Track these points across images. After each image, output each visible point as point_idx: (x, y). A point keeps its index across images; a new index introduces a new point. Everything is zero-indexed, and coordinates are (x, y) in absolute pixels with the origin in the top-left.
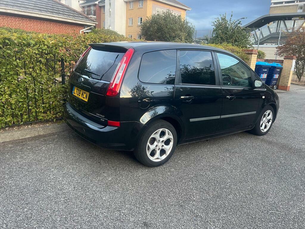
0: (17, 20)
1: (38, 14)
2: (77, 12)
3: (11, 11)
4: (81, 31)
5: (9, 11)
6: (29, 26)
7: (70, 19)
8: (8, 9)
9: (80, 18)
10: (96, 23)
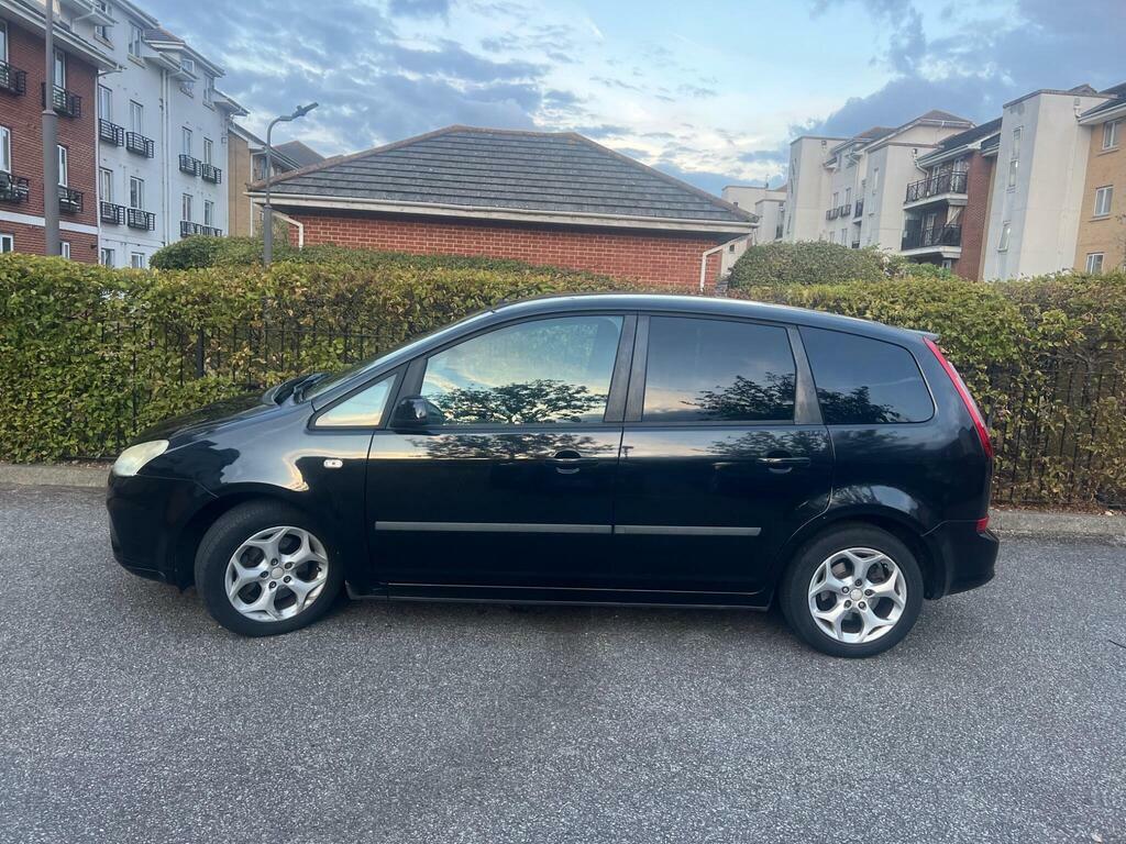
2: (701, 198)
3: (501, 214)
5: (494, 216)
6: (550, 252)
9: (701, 215)
10: (753, 224)
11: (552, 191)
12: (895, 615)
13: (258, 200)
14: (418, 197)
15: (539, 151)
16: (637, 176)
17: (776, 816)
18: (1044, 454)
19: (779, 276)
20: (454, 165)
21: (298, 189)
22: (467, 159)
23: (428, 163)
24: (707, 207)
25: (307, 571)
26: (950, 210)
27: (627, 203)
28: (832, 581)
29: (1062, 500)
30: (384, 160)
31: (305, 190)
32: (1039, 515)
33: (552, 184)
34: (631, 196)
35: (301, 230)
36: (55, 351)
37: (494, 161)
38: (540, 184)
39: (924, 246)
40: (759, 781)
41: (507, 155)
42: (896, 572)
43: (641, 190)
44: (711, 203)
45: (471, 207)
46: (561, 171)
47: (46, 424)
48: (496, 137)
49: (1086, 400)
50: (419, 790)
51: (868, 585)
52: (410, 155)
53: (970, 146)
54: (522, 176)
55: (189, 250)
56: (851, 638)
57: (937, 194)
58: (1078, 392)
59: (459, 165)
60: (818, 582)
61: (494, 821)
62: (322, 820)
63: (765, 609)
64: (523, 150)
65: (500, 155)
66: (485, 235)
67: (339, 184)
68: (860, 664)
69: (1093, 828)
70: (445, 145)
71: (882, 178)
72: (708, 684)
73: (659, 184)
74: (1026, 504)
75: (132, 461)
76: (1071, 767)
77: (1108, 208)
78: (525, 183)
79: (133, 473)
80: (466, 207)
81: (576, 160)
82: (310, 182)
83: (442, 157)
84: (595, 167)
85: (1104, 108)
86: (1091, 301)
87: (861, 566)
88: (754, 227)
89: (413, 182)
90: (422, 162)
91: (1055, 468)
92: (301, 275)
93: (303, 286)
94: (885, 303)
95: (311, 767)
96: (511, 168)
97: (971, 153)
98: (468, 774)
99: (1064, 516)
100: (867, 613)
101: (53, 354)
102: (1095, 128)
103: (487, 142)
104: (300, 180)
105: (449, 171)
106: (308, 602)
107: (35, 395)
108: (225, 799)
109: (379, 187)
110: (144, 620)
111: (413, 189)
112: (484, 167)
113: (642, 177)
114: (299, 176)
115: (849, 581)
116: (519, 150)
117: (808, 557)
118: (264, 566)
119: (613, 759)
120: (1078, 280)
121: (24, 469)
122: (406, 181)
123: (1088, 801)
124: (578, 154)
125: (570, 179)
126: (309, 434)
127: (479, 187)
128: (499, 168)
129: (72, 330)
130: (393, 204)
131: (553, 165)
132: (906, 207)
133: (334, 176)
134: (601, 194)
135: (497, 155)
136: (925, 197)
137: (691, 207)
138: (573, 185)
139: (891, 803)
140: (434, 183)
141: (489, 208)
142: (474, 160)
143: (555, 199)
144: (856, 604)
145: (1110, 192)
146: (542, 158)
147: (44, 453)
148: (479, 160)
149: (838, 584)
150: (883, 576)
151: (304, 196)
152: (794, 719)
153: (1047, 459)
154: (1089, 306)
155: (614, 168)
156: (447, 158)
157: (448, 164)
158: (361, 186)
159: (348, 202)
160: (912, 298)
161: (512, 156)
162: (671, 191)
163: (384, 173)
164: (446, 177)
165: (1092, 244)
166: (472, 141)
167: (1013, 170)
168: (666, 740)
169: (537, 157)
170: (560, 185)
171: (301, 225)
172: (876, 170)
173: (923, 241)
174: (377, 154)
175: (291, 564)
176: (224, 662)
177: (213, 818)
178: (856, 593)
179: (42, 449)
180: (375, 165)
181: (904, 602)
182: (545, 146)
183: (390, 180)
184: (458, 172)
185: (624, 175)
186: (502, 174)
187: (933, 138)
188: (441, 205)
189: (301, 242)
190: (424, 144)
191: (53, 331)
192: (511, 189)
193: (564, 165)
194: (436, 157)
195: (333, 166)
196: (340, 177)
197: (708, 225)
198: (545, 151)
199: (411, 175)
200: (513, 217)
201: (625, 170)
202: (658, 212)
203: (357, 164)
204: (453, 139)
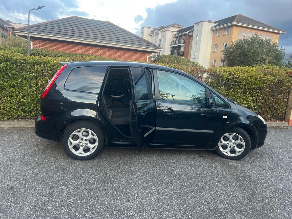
0: (100, 49)
1: (114, 44)
2: (146, 42)
3: (95, 43)
4: (148, 57)
5: (93, 43)
6: (107, 54)
7: (139, 48)
8: (92, 42)
9: (148, 46)
10: (160, 50)
11: (107, 37)
15: (100, 25)
16: (128, 35)
20: (77, 28)
23: (70, 26)
24: (149, 45)
27: (128, 42)
30: (56, 24)
31: (34, 32)
34: (129, 40)
35: (32, 44)
36: (16, 83)
37: (89, 27)
38: (104, 35)
41: (92, 26)
43: (130, 38)
44: (149, 43)
45: (86, 40)
46: (108, 32)
47: (12, 107)
52: (63, 23)
54: (98, 32)
65: (90, 26)
66: (89, 48)
67: (45, 31)
70: (73, 21)
73: (135, 37)
77: (217, 49)
78: (100, 34)
81: (111, 29)
82: (35, 29)
83: (73, 25)
84: (117, 31)
85: (216, 26)
88: (161, 50)
89: (67, 32)
96: (94, 30)
101: (15, 84)
102: (214, 31)
103: (85, 22)
105: (76, 29)
107: (8, 97)
109: (57, 32)
111: (68, 34)
112: (86, 29)
113: (130, 35)
121: (5, 122)
124: (111, 27)
125: (111, 34)
127: (87, 34)
129: (22, 77)
130: (63, 38)
131: (105, 30)
132: (171, 46)
133: (42, 28)
134: (120, 39)
135: (89, 26)
137: (145, 44)
138: (113, 36)
140: (73, 32)
142: (83, 27)
143: (109, 39)
145: (217, 46)
146: (102, 27)
147: (10, 117)
148: (84, 27)
151: (34, 33)
155: (122, 32)
156: (74, 25)
157: (76, 27)
158: (51, 32)
159: (48, 36)
162: (138, 39)
163: (57, 28)
165: (213, 58)
166: (80, 21)
169: (100, 27)
171: (32, 42)
172: (164, 37)
174: (53, 22)
179: (10, 115)
180: (54, 26)
183: (60, 30)
187: (175, 30)
188: (78, 39)
189: (32, 48)
190: (67, 20)
191: (15, 76)
192: (96, 36)
193: (108, 30)
194: (72, 25)
195: (41, 25)
196: (44, 28)
197: (150, 49)
198: (102, 26)
199: (66, 30)
200: (98, 44)
201: (125, 33)
202: (137, 45)
203: (48, 25)
204: (75, 20)
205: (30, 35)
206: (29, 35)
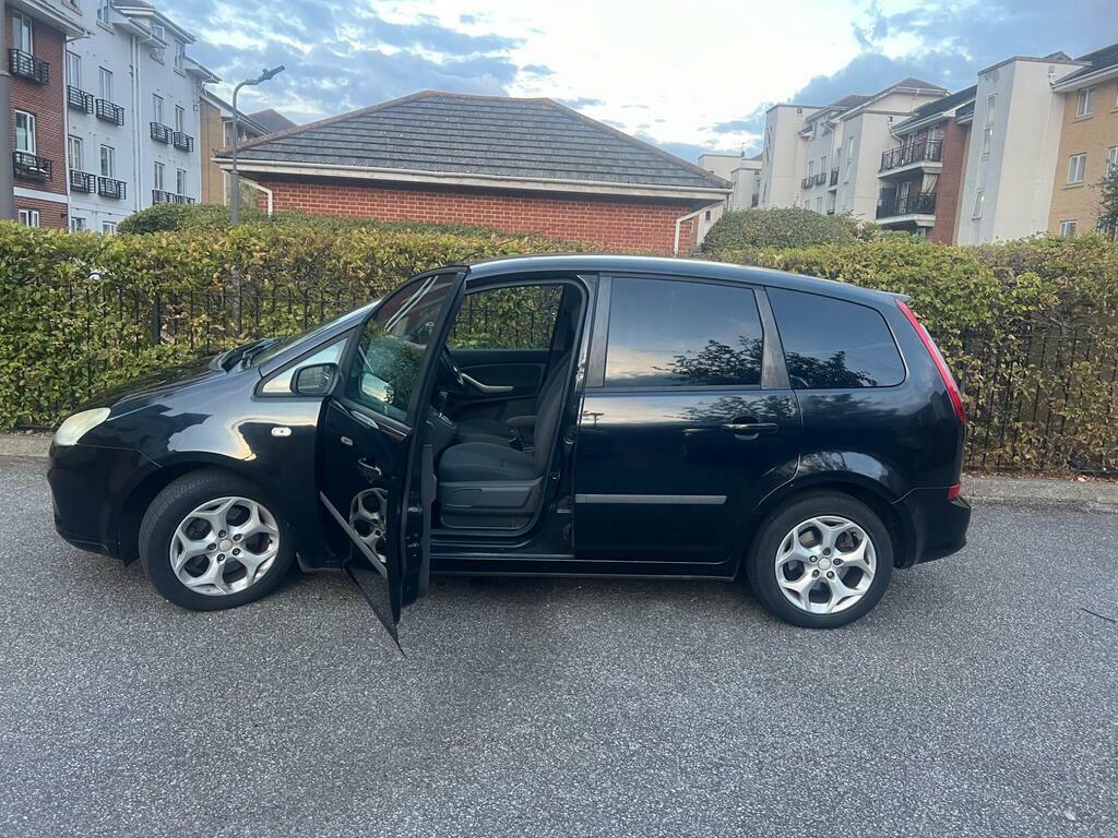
0: (494, 203)
1: (541, 182)
2: (674, 164)
3: (472, 180)
4: (679, 221)
5: (466, 182)
6: (522, 219)
7: (639, 188)
8: (462, 177)
9: (675, 181)
10: (726, 190)
11: (524, 157)
12: (864, 585)
13: (226, 166)
14: (389, 163)
15: (510, 117)
16: (610, 142)
17: (737, 796)
18: (1017, 420)
19: (753, 243)
20: (425, 131)
21: (266, 155)
22: (439, 125)
23: (399, 129)
24: (681, 173)
25: (257, 543)
26: (926, 177)
27: (599, 169)
28: (800, 551)
29: (1035, 466)
30: (354, 125)
31: (273, 156)
32: (1011, 482)
33: (524, 150)
34: (604, 162)
35: (270, 197)
37: (466, 127)
38: (513, 149)
39: (897, 215)
40: (721, 758)
41: (478, 121)
42: (865, 540)
43: (614, 156)
44: (685, 169)
45: (442, 173)
46: (534, 137)
48: (468, 102)
49: (1060, 365)
50: (364, 772)
51: (837, 554)
52: (381, 120)
53: (945, 114)
54: (494, 141)
55: (156, 217)
56: (820, 609)
57: (912, 162)
58: (1051, 357)
59: (430, 131)
60: (786, 551)
61: (442, 805)
62: (260, 805)
63: (732, 579)
64: (495, 116)
65: (472, 121)
66: (456, 201)
67: (309, 150)
68: (828, 634)
69: (1066, 806)
71: (857, 146)
72: (671, 657)
73: (632, 150)
74: (998, 470)
75: (73, 430)
76: (1043, 741)
77: (1082, 176)
79: (73, 442)
80: (436, 173)
81: (548, 125)
82: (279, 148)
83: (412, 123)
85: (1078, 75)
86: (1066, 264)
87: (829, 534)
88: (728, 194)
89: (384, 148)
90: (392, 128)
91: (1028, 434)
92: (259, 238)
93: (262, 250)
94: (858, 267)
95: (252, 749)
96: (483, 134)
97: (947, 120)
98: (417, 754)
99: (1037, 483)
100: (836, 582)
102: (1069, 95)
103: (459, 107)
104: (269, 146)
105: (419, 136)
106: (259, 575)
108: (159, 783)
109: (348, 153)
110: (88, 594)
111: (383, 155)
112: (455, 132)
113: (615, 143)
114: (268, 142)
115: (817, 550)
116: (491, 115)
117: (775, 525)
118: (211, 538)
119: (570, 737)
120: (1053, 244)
122: (376, 147)
123: (1061, 777)
124: (551, 120)
125: (542, 144)
126: (255, 401)
127: (450, 153)
128: (470, 134)
130: (363, 171)
131: (526, 130)
132: (882, 175)
133: (303, 142)
134: (572, 160)
135: (468, 121)
136: (900, 165)
137: (665, 173)
138: (546, 151)
139: (858, 781)
140: (404, 149)
141: (460, 174)
142: (445, 125)
143: (526, 164)
144: (824, 574)
145: (1084, 159)
146: (514, 123)
148: (450, 126)
149: (806, 553)
150: (852, 545)
151: (272, 162)
152: (759, 693)
153: (1020, 425)
154: (1064, 269)
155: (587, 134)
156: (417, 123)
157: (420, 130)
158: (330, 151)
159: (317, 168)
160: (885, 262)
161: (483, 121)
162: (643, 157)
163: (354, 138)
164: (416, 143)
165: (1065, 212)
166: (444, 106)
167: (987, 138)
168: (625, 716)
169: (510, 123)
170: (533, 150)
171: (270, 192)
172: (851, 138)
173: (897, 208)
174: (346, 120)
175: (239, 535)
176: (168, 638)
177: (145, 804)
178: (824, 563)
180: (344, 131)
181: (874, 572)
182: (518, 111)
183: (360, 146)
184: (428, 137)
185: (597, 141)
186: (474, 140)
187: (910, 106)
188: (411, 171)
189: (270, 210)
190: (395, 109)
192: (483, 154)
193: (536, 131)
194: (408, 123)
195: (303, 132)
196: (309, 142)
197: (681, 191)
198: (517, 117)
199: (382, 141)
200: (485, 184)
201: (598, 135)
202: (631, 178)
203: (327, 130)
204: (424, 105)
205: (239, 168)
206: (235, 167)
